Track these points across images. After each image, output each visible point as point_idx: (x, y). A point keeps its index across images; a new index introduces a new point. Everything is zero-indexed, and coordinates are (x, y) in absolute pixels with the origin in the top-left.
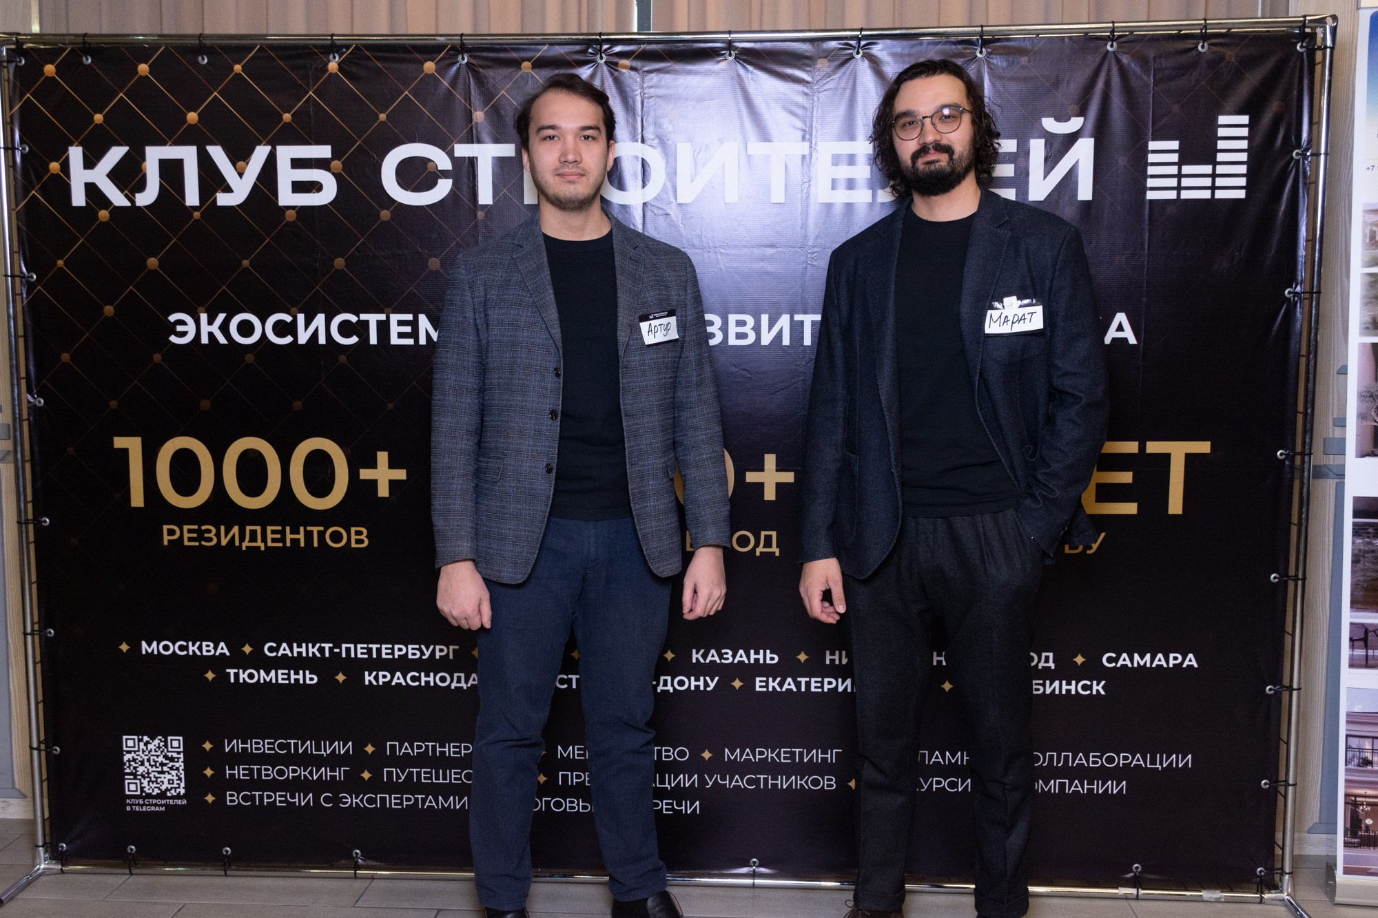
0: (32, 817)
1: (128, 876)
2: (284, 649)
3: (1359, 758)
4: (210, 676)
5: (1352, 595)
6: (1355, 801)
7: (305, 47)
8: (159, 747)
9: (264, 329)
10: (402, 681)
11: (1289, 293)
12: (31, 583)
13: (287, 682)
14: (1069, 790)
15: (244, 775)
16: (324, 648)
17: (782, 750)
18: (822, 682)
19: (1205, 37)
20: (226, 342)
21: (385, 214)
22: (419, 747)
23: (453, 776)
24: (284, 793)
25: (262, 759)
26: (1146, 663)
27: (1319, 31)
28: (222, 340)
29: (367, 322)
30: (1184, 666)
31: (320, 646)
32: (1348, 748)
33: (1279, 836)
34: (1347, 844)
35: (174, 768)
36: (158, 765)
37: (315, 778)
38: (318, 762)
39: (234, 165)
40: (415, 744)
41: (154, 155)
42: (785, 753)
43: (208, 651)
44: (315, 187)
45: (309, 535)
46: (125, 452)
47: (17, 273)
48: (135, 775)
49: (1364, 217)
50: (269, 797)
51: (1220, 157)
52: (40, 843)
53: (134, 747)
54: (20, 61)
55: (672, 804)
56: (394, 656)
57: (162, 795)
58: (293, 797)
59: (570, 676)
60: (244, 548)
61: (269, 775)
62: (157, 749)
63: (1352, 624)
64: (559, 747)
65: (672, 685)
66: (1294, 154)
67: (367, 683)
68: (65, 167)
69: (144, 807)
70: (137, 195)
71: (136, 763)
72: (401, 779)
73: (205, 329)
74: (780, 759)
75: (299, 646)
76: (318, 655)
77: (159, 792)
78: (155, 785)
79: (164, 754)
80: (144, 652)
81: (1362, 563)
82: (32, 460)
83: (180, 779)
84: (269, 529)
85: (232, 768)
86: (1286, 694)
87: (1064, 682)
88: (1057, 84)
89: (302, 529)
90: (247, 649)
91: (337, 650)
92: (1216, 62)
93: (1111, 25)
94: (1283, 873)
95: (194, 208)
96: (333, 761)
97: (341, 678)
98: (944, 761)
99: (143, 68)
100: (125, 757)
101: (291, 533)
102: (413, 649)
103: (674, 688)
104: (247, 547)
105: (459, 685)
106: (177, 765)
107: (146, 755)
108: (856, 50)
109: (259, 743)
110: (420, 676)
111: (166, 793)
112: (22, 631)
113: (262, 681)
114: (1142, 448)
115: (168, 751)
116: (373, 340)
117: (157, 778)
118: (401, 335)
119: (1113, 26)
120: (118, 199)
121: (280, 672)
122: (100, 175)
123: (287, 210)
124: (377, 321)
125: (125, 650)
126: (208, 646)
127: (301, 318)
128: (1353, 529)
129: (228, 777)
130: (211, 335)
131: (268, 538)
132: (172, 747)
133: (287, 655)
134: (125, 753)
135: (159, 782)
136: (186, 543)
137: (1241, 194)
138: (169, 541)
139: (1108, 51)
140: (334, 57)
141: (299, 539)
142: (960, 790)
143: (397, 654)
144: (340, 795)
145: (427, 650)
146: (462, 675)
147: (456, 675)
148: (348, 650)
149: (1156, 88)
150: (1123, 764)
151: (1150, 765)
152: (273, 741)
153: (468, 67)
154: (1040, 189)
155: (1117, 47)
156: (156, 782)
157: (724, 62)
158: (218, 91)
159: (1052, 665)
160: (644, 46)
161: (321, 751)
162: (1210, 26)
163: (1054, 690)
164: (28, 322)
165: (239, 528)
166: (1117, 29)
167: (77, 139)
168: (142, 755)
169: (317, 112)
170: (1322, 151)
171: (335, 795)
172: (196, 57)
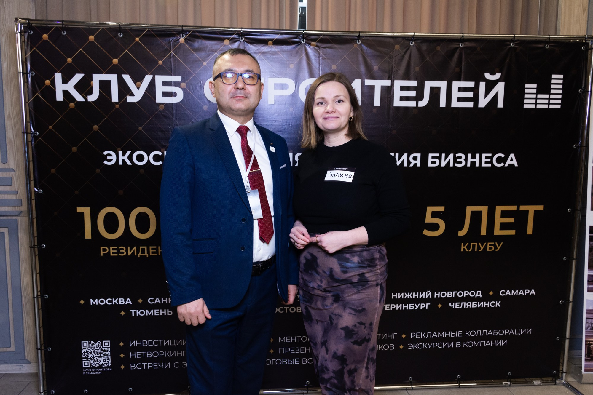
2: (157, 300)
3: (591, 327)
4: (123, 313)
5: (588, 264)
6: (589, 343)
7: (169, 31)
8: (99, 346)
9: (149, 158)
11: (575, 146)
12: (36, 274)
13: (159, 315)
14: (485, 345)
15: (138, 356)
18: (390, 306)
19: (548, 43)
20: (130, 164)
21: (206, 108)
24: (157, 363)
25: (147, 349)
26: (516, 294)
27: (590, 42)
28: (129, 163)
30: (530, 294)
32: (587, 323)
34: (586, 360)
36: (98, 353)
37: (171, 356)
38: (172, 349)
39: (135, 83)
41: (97, 78)
43: (122, 302)
44: (173, 94)
46: (82, 214)
47: (29, 131)
48: (87, 359)
50: (150, 365)
51: (552, 91)
52: (42, 391)
53: (87, 346)
54: (31, 32)
57: (100, 367)
58: (161, 364)
59: (285, 308)
60: (139, 256)
61: (150, 356)
62: (98, 347)
63: (589, 275)
64: (280, 338)
66: (579, 91)
68: (53, 83)
69: (92, 373)
70: (88, 96)
71: (88, 353)
73: (121, 158)
75: (164, 299)
77: (99, 365)
78: (97, 362)
79: (101, 348)
80: (91, 304)
82: (37, 218)
83: (108, 359)
84: (151, 247)
85: (133, 353)
87: (485, 302)
88: (491, 59)
90: (140, 301)
92: (551, 52)
93: (513, 36)
94: (563, 372)
95: (116, 103)
96: (179, 348)
98: (438, 336)
99: (92, 38)
100: (82, 351)
104: (140, 256)
106: (107, 353)
107: (92, 350)
108: (411, 41)
109: (146, 342)
111: (102, 366)
112: (33, 296)
113: (147, 315)
114: (518, 208)
115: (103, 347)
117: (98, 359)
120: (79, 98)
121: (155, 310)
122: (70, 87)
123: (160, 105)
125: (82, 303)
126: (122, 300)
128: (589, 238)
129: (131, 357)
130: (124, 161)
131: (150, 252)
132: (105, 345)
133: (159, 303)
134: (82, 349)
135: (99, 361)
136: (112, 255)
137: (559, 107)
138: (103, 254)
139: (511, 47)
140: (183, 36)
142: (443, 347)
144: (183, 363)
149: (529, 63)
150: (506, 334)
151: (516, 333)
152: (152, 341)
153: (244, 43)
154: (483, 102)
155: (515, 45)
156: (97, 361)
157: (356, 44)
158: (127, 49)
159: (480, 296)
160: (322, 36)
161: (174, 344)
162: (551, 38)
163: (481, 305)
164: (34, 154)
165: (137, 248)
166: (515, 38)
167: (59, 70)
168: (90, 349)
169: (174, 60)
170: (589, 90)
171: (180, 362)
172: (117, 33)
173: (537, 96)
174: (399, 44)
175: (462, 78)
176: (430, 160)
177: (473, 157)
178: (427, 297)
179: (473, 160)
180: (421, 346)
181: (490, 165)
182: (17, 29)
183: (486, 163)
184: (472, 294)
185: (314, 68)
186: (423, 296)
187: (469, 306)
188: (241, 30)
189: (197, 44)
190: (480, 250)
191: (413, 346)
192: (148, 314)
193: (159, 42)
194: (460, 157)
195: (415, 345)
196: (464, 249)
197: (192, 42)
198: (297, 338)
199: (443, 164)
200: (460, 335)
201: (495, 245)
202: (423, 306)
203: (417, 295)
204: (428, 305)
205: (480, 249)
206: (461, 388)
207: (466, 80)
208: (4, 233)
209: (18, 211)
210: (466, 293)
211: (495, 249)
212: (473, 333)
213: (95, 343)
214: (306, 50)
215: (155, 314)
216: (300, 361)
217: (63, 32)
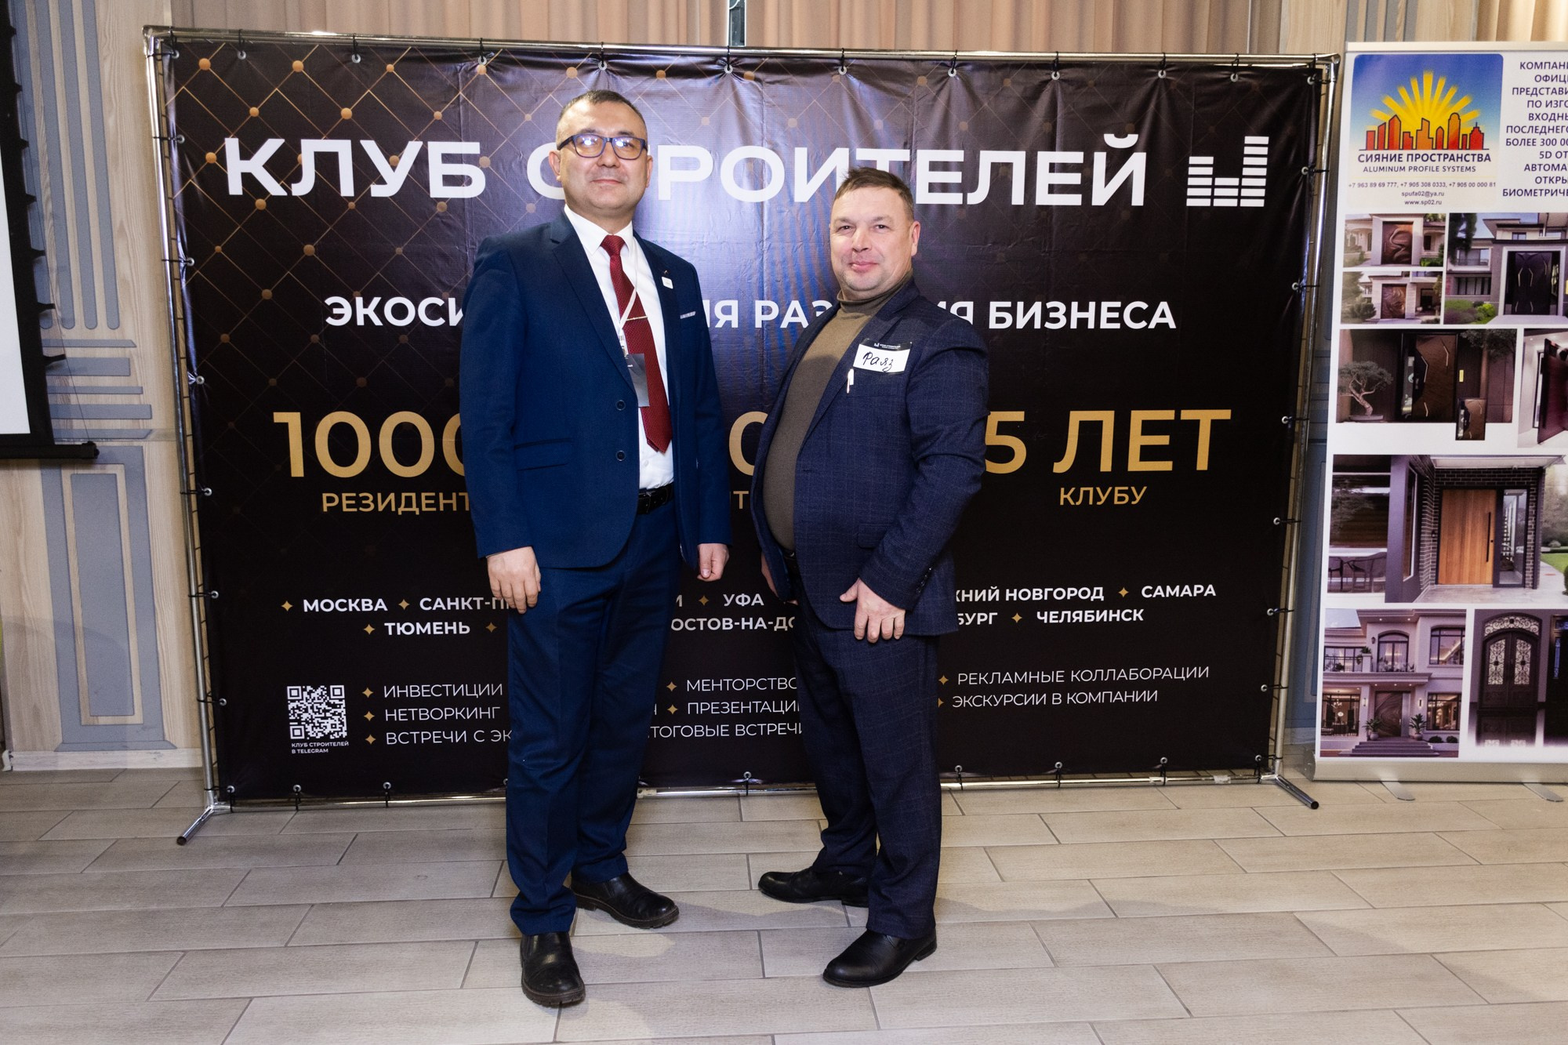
0: (200, 765)
1: (294, 812)
2: (439, 603)
3: (1334, 665)
4: (369, 629)
5: (1331, 534)
6: (1331, 698)
7: (455, 49)
8: (322, 696)
9: (418, 311)
11: (1295, 286)
12: (194, 549)
13: (442, 633)
14: (1113, 700)
15: (402, 717)
16: (476, 601)
19: (1236, 69)
20: (381, 324)
21: (530, 206)
24: (440, 732)
25: (420, 702)
26: (1175, 594)
27: (1324, 67)
28: (377, 322)
30: (1205, 595)
31: (472, 600)
32: (1325, 657)
33: (1273, 729)
34: (1323, 733)
35: (337, 713)
36: (321, 711)
37: (468, 717)
38: (471, 703)
39: (387, 158)
41: (309, 149)
43: (368, 607)
44: (465, 181)
46: (285, 426)
47: (175, 258)
48: (299, 722)
49: (1346, 225)
50: (426, 736)
51: (1246, 171)
52: (209, 787)
53: (298, 696)
54: (175, 54)
55: (786, 726)
57: (326, 738)
58: (448, 735)
59: (698, 620)
60: (400, 513)
61: (426, 717)
62: (320, 697)
63: (1330, 557)
64: (688, 682)
65: (787, 624)
66: (1303, 170)
68: (222, 157)
69: (309, 750)
70: (293, 185)
71: (300, 711)
73: (361, 311)
75: (453, 600)
76: (470, 608)
77: (323, 735)
78: (318, 729)
79: (326, 701)
80: (306, 610)
81: (1339, 508)
82: (194, 435)
83: (342, 723)
84: (423, 495)
85: (391, 712)
86: (1282, 615)
87: (1111, 611)
88: (1117, 105)
89: (454, 495)
90: (404, 604)
91: (487, 603)
92: (1242, 90)
93: (1162, 55)
94: (1275, 759)
95: (349, 199)
96: (485, 702)
97: (491, 627)
98: (1013, 680)
99: (298, 65)
100: (289, 706)
101: (444, 499)
103: (789, 627)
104: (402, 512)
106: (339, 711)
107: (309, 703)
108: (951, 69)
109: (416, 688)
111: (330, 737)
112: (187, 593)
113: (418, 633)
114: (1178, 415)
115: (330, 699)
117: (320, 723)
119: (1165, 57)
120: (275, 188)
121: (435, 624)
122: (256, 166)
123: (439, 202)
125: (287, 609)
126: (367, 602)
127: (452, 301)
128: (1333, 481)
129: (387, 720)
130: (366, 317)
131: (422, 504)
132: (334, 695)
133: (441, 608)
134: (289, 702)
135: (322, 726)
136: (345, 509)
137: (1261, 203)
138: (328, 508)
139: (1159, 78)
140: (482, 61)
141: (452, 504)
142: (1026, 704)
144: (492, 732)
149: (1196, 112)
150: (1155, 676)
151: (1176, 676)
152: (429, 685)
153: (608, 73)
154: (1101, 195)
155: (1167, 75)
156: (320, 726)
157: (837, 76)
158: (371, 88)
159: (1101, 597)
160: (767, 59)
161: (474, 693)
162: (1240, 60)
163: (1103, 618)
164: (188, 305)
165: (395, 495)
166: (1167, 60)
167: (233, 132)
168: (305, 703)
169: (466, 110)
170: (1324, 168)
171: (487, 731)
172: (350, 56)
173: (1213, 181)
174: (924, 75)
175: (1057, 146)
176: (993, 315)
177: (1083, 308)
178: (990, 599)
179: (1083, 315)
180: (978, 701)
181: (1117, 326)
182: (148, 47)
183: (1110, 320)
184: (1084, 593)
185: (751, 123)
186: (982, 597)
187: (1078, 618)
188: (600, 46)
189: (511, 76)
190: (1099, 503)
191: (963, 701)
192: (420, 631)
193: (435, 74)
194: (1056, 310)
195: (967, 700)
196: (1066, 500)
197: (501, 74)
198: (724, 683)
199: (1021, 323)
200: (1059, 679)
201: (1129, 492)
202: (982, 617)
203: (970, 596)
204: (993, 616)
205: (1100, 500)
206: (1062, 788)
207: (1066, 148)
208: (115, 475)
209: (143, 429)
210: (1072, 592)
211: (1130, 501)
212: (1087, 676)
213: (314, 690)
214: (734, 87)
215: (435, 632)
216: (732, 730)
217: (239, 54)
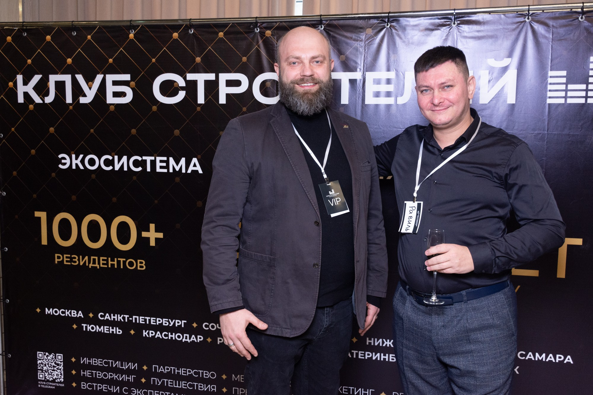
2: (107, 316)
4: (75, 326)
7: (119, 27)
8: (53, 358)
9: (100, 162)
10: (160, 336)
13: (108, 332)
15: (89, 375)
16: (125, 317)
17: (344, 387)
18: (365, 354)
19: (583, 13)
21: (155, 108)
22: (168, 369)
23: (183, 385)
24: (107, 385)
25: (97, 368)
26: (542, 359)
28: (82, 167)
29: (146, 160)
30: (565, 362)
31: (123, 316)
35: (59, 369)
36: (52, 367)
37: (120, 379)
38: (122, 372)
39: (87, 83)
40: (166, 367)
41: (53, 79)
42: (345, 388)
44: (122, 94)
45: (119, 262)
46: (39, 218)
48: (42, 371)
50: (100, 386)
51: (591, 80)
53: (42, 357)
56: (156, 324)
57: (54, 381)
58: (110, 388)
60: (90, 267)
61: (100, 376)
62: (52, 359)
64: (233, 375)
67: (144, 336)
68: (15, 85)
69: (46, 386)
70: (46, 98)
71: (43, 365)
72: (159, 384)
73: (74, 162)
74: (342, 392)
75: (114, 316)
76: (122, 320)
77: (52, 379)
78: (51, 376)
79: (54, 362)
80: (47, 313)
83: (61, 374)
84: (101, 258)
85: (84, 371)
89: (116, 259)
90: (91, 315)
91: (131, 319)
92: (589, 27)
93: (527, 7)
95: (70, 104)
96: (129, 372)
97: (132, 332)
99: (48, 38)
100: (38, 362)
101: (111, 261)
102: (165, 321)
104: (91, 266)
105: (186, 340)
106: (60, 367)
107: (47, 362)
108: (387, 23)
109: (96, 360)
110: (168, 334)
111: (55, 380)
113: (97, 331)
115: (56, 361)
116: (149, 169)
117: (51, 373)
118: (161, 167)
119: (529, 8)
120: (37, 99)
121: (105, 327)
122: (29, 88)
123: (111, 105)
124: (150, 160)
125: (38, 312)
126: (74, 312)
127: (116, 157)
129: (82, 375)
130: (77, 165)
131: (100, 263)
133: (108, 319)
134: (38, 360)
135: (52, 375)
136: (65, 263)
138: (58, 262)
139: (526, 22)
140: (132, 31)
141: (114, 264)
143: (158, 323)
144: (132, 389)
145: (172, 322)
146: (188, 335)
147: (185, 335)
148: (136, 319)
149: (553, 42)
152: (102, 360)
158: (80, 48)
161: (123, 367)
165: (88, 257)
166: (531, 10)
167: (20, 71)
168: (45, 361)
169: (124, 58)
171: (130, 388)
172: (72, 32)
173: (567, 87)
174: (371, 28)
193: (110, 39)
213: (49, 355)
217: (23, 34)
